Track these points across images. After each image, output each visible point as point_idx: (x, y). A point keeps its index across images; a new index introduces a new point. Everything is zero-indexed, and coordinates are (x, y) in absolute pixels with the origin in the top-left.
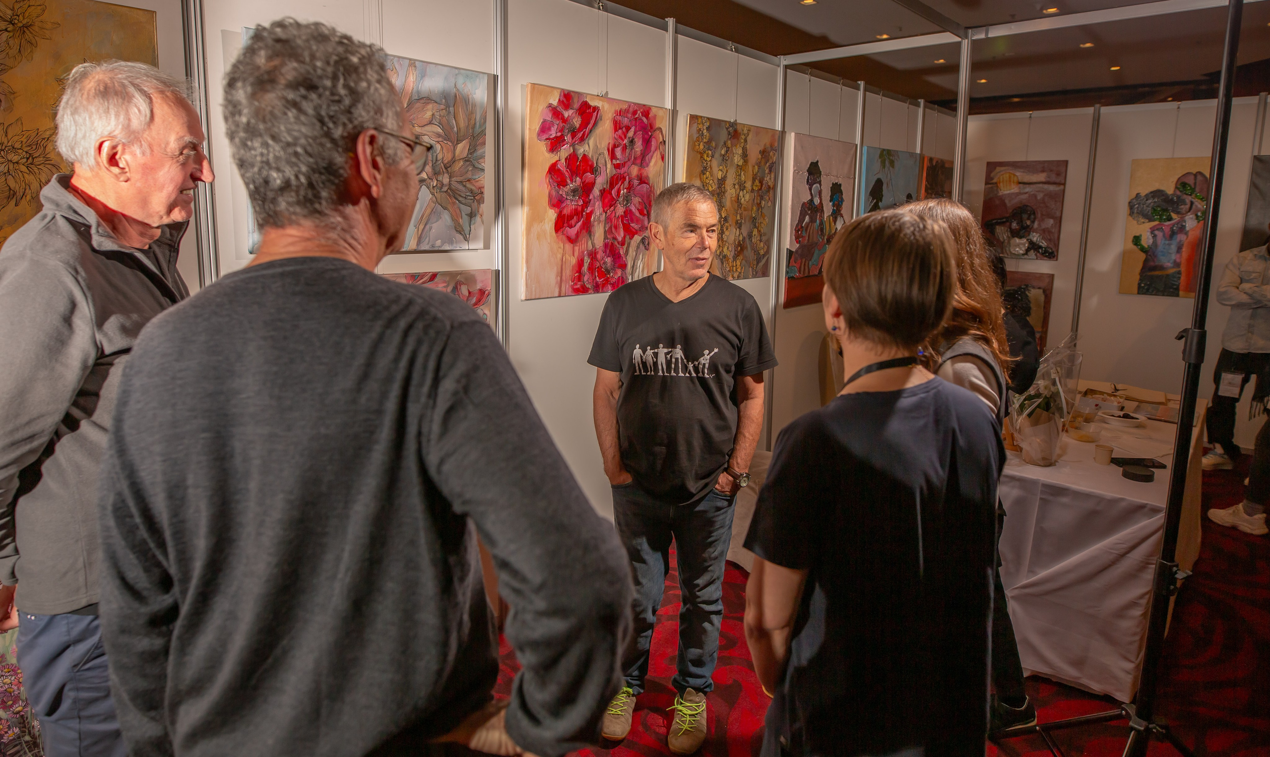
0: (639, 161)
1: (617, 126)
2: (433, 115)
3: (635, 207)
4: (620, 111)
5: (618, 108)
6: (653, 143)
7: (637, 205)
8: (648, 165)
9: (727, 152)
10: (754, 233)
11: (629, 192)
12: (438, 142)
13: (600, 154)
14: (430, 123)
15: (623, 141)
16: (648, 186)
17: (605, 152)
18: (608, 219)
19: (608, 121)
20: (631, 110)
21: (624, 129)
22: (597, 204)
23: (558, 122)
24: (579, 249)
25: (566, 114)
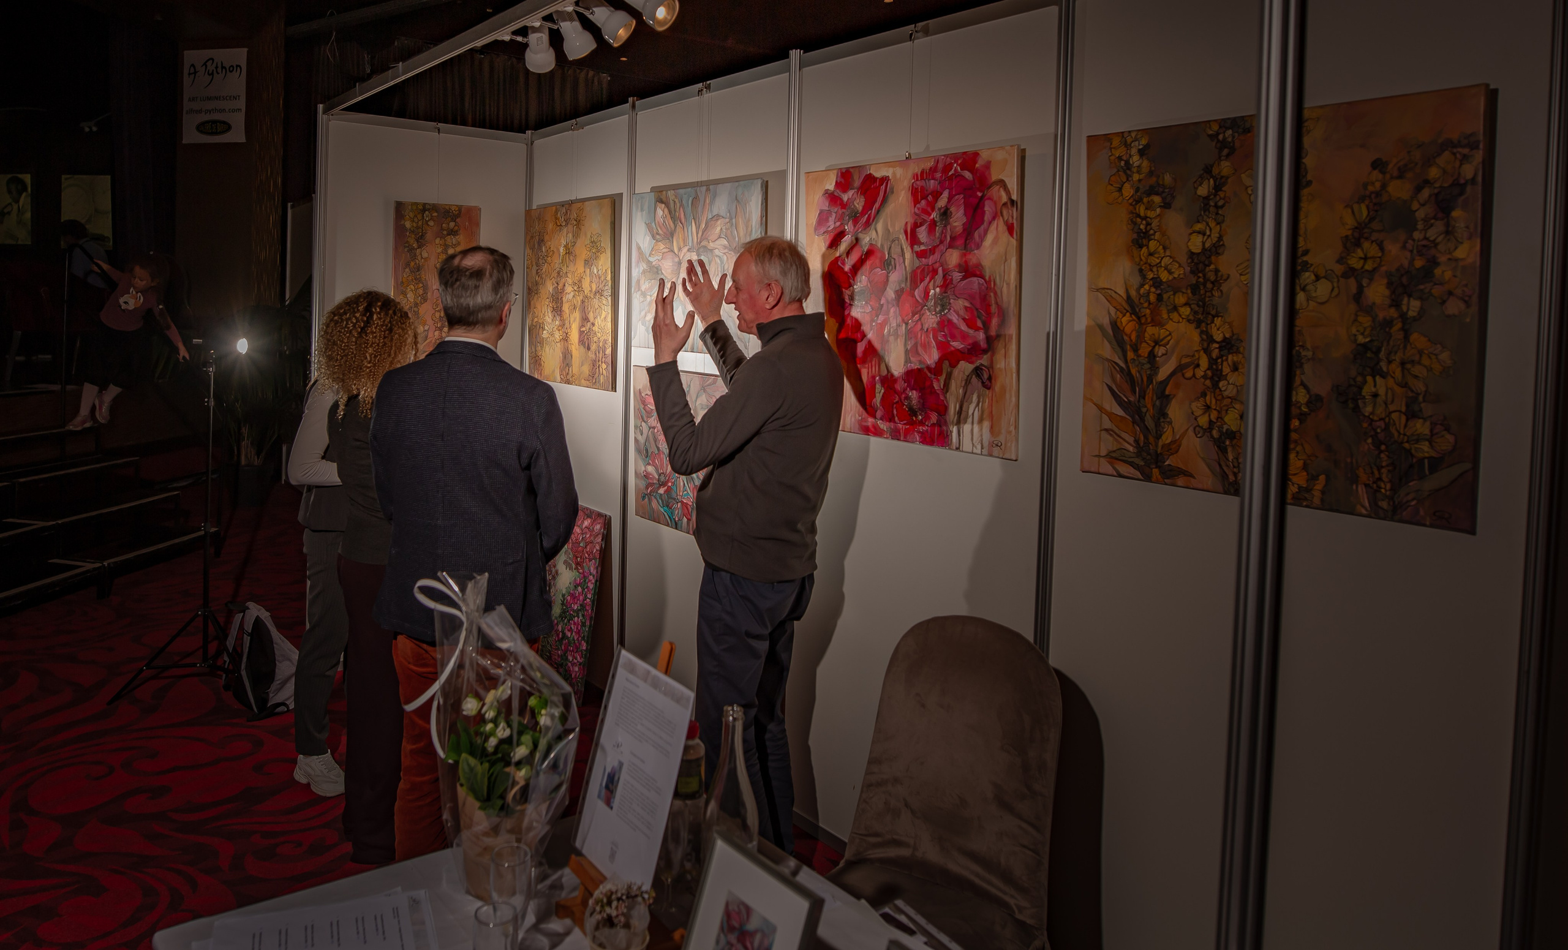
0: (960, 242)
1: (917, 194)
2: (721, 229)
3: (958, 314)
4: (922, 173)
5: (918, 170)
6: (988, 208)
7: (962, 312)
8: (978, 246)
9: (1218, 188)
10: (1367, 390)
11: (946, 292)
12: (725, 253)
13: (893, 241)
14: (720, 237)
15: (930, 215)
16: (982, 281)
17: (901, 236)
18: (910, 334)
19: (903, 192)
20: (940, 166)
21: (930, 198)
22: (892, 310)
23: (836, 210)
24: (868, 373)
25: (845, 198)
